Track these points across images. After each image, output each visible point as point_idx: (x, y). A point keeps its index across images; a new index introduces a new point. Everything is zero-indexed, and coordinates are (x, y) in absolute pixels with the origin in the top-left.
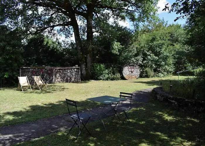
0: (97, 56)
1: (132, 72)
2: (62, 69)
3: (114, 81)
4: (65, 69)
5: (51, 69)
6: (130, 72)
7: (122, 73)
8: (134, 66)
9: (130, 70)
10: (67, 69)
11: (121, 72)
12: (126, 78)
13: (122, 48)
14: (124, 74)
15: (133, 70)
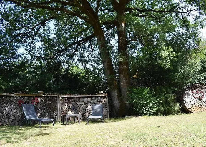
0: (135, 74)
1: (200, 99)
2: (74, 98)
3: (170, 116)
4: (79, 98)
5: (53, 97)
6: (198, 100)
7: (183, 102)
8: (202, 89)
9: (196, 96)
10: (83, 97)
11: (180, 100)
12: (191, 110)
13: (177, 57)
14: (186, 104)
15: (201, 95)
